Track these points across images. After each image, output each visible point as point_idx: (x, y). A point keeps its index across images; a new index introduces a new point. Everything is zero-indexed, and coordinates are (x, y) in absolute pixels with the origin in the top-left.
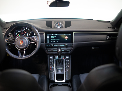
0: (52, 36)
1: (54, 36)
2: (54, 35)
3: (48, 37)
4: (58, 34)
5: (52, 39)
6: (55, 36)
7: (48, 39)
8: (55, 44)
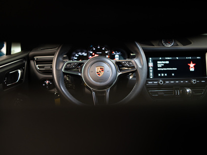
0: (158, 62)
1: (164, 62)
2: (163, 58)
3: (151, 64)
4: (174, 58)
5: (160, 68)
6: (167, 62)
7: (151, 68)
8: (167, 80)
